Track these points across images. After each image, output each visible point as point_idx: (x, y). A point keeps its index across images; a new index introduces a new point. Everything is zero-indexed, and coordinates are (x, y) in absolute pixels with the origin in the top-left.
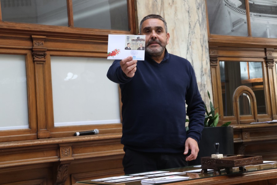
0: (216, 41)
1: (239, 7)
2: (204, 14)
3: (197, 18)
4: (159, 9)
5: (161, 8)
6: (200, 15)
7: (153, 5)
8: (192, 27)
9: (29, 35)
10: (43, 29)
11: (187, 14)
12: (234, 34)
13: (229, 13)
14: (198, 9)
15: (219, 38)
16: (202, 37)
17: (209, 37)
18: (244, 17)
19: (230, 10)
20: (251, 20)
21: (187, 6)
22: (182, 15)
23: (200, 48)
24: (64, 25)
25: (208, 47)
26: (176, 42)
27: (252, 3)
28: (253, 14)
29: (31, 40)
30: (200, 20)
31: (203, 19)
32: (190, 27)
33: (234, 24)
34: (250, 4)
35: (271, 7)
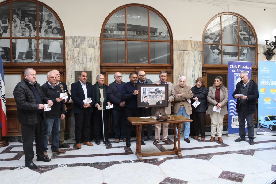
0: (206, 67)
1: (218, 53)
2: (201, 57)
3: (198, 58)
4: (182, 56)
5: (183, 56)
6: (200, 57)
7: (180, 55)
8: (196, 62)
9: (134, 67)
10: (139, 65)
11: (194, 57)
12: (215, 64)
13: (213, 55)
14: (199, 55)
15: (207, 65)
16: (200, 65)
17: (203, 65)
18: (220, 57)
19: (214, 54)
20: (223, 58)
21: (194, 54)
22: (192, 57)
23: (199, 69)
24: (147, 63)
25: (202, 69)
26: (188, 68)
27: (224, 51)
28: (224, 55)
29: (135, 68)
30: (199, 59)
31: (200, 59)
32: (195, 62)
33: (215, 60)
34: (223, 52)
35: (233, 52)
